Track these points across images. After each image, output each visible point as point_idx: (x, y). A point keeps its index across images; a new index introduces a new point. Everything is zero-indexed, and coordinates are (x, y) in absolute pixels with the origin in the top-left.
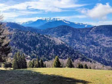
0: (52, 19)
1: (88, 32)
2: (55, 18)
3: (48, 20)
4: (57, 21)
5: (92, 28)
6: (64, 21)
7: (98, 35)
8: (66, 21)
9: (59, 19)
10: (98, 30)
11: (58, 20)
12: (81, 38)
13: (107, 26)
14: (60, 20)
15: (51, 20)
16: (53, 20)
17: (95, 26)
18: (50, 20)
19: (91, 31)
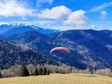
1: (56, 37)
2: (22, 24)
3: (15, 25)
4: (24, 27)
5: (60, 33)
6: (33, 27)
7: (65, 40)
8: (34, 27)
9: (27, 24)
10: (65, 35)
11: (26, 25)
12: (49, 43)
13: (73, 30)
14: (28, 25)
15: (18, 25)
16: (20, 26)
17: (63, 31)
18: (16, 25)
19: (59, 36)
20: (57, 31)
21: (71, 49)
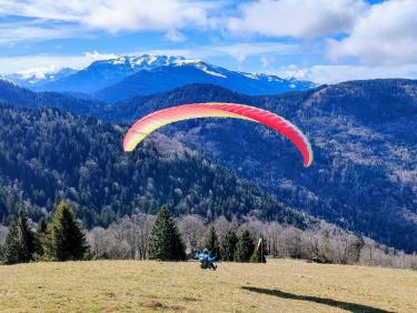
0: (154, 59)
1: (297, 108)
2: (165, 57)
3: (139, 62)
4: (172, 69)
5: (313, 91)
6: (205, 69)
7: (335, 121)
8: (210, 68)
9: (183, 58)
10: (333, 101)
11: (179, 63)
12: (268, 132)
13: (369, 82)
14: (187, 62)
15: (149, 63)
16: (159, 65)
17: (325, 86)
18: (144, 63)
19: (308, 103)
20: (299, 84)
21: (361, 161)
